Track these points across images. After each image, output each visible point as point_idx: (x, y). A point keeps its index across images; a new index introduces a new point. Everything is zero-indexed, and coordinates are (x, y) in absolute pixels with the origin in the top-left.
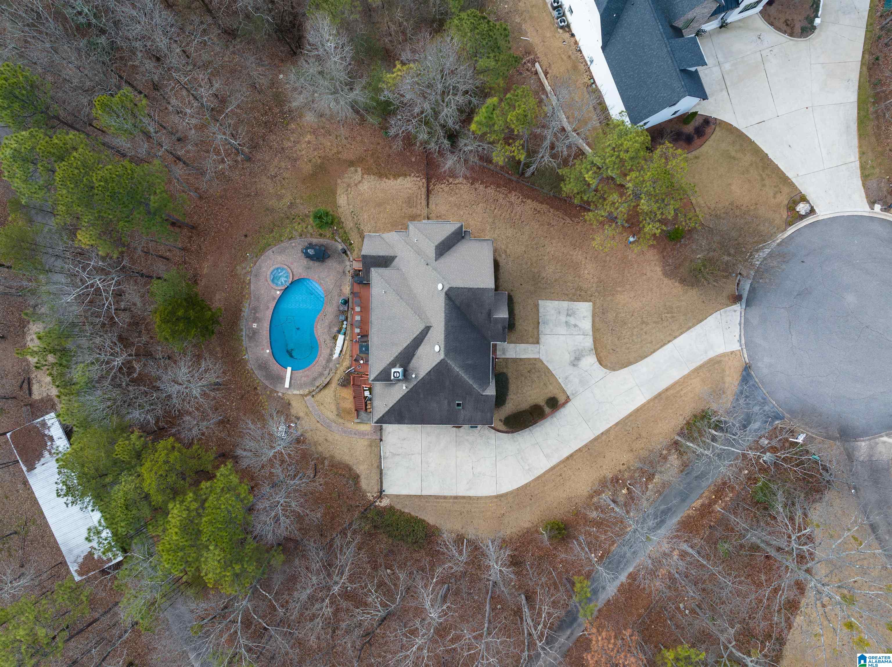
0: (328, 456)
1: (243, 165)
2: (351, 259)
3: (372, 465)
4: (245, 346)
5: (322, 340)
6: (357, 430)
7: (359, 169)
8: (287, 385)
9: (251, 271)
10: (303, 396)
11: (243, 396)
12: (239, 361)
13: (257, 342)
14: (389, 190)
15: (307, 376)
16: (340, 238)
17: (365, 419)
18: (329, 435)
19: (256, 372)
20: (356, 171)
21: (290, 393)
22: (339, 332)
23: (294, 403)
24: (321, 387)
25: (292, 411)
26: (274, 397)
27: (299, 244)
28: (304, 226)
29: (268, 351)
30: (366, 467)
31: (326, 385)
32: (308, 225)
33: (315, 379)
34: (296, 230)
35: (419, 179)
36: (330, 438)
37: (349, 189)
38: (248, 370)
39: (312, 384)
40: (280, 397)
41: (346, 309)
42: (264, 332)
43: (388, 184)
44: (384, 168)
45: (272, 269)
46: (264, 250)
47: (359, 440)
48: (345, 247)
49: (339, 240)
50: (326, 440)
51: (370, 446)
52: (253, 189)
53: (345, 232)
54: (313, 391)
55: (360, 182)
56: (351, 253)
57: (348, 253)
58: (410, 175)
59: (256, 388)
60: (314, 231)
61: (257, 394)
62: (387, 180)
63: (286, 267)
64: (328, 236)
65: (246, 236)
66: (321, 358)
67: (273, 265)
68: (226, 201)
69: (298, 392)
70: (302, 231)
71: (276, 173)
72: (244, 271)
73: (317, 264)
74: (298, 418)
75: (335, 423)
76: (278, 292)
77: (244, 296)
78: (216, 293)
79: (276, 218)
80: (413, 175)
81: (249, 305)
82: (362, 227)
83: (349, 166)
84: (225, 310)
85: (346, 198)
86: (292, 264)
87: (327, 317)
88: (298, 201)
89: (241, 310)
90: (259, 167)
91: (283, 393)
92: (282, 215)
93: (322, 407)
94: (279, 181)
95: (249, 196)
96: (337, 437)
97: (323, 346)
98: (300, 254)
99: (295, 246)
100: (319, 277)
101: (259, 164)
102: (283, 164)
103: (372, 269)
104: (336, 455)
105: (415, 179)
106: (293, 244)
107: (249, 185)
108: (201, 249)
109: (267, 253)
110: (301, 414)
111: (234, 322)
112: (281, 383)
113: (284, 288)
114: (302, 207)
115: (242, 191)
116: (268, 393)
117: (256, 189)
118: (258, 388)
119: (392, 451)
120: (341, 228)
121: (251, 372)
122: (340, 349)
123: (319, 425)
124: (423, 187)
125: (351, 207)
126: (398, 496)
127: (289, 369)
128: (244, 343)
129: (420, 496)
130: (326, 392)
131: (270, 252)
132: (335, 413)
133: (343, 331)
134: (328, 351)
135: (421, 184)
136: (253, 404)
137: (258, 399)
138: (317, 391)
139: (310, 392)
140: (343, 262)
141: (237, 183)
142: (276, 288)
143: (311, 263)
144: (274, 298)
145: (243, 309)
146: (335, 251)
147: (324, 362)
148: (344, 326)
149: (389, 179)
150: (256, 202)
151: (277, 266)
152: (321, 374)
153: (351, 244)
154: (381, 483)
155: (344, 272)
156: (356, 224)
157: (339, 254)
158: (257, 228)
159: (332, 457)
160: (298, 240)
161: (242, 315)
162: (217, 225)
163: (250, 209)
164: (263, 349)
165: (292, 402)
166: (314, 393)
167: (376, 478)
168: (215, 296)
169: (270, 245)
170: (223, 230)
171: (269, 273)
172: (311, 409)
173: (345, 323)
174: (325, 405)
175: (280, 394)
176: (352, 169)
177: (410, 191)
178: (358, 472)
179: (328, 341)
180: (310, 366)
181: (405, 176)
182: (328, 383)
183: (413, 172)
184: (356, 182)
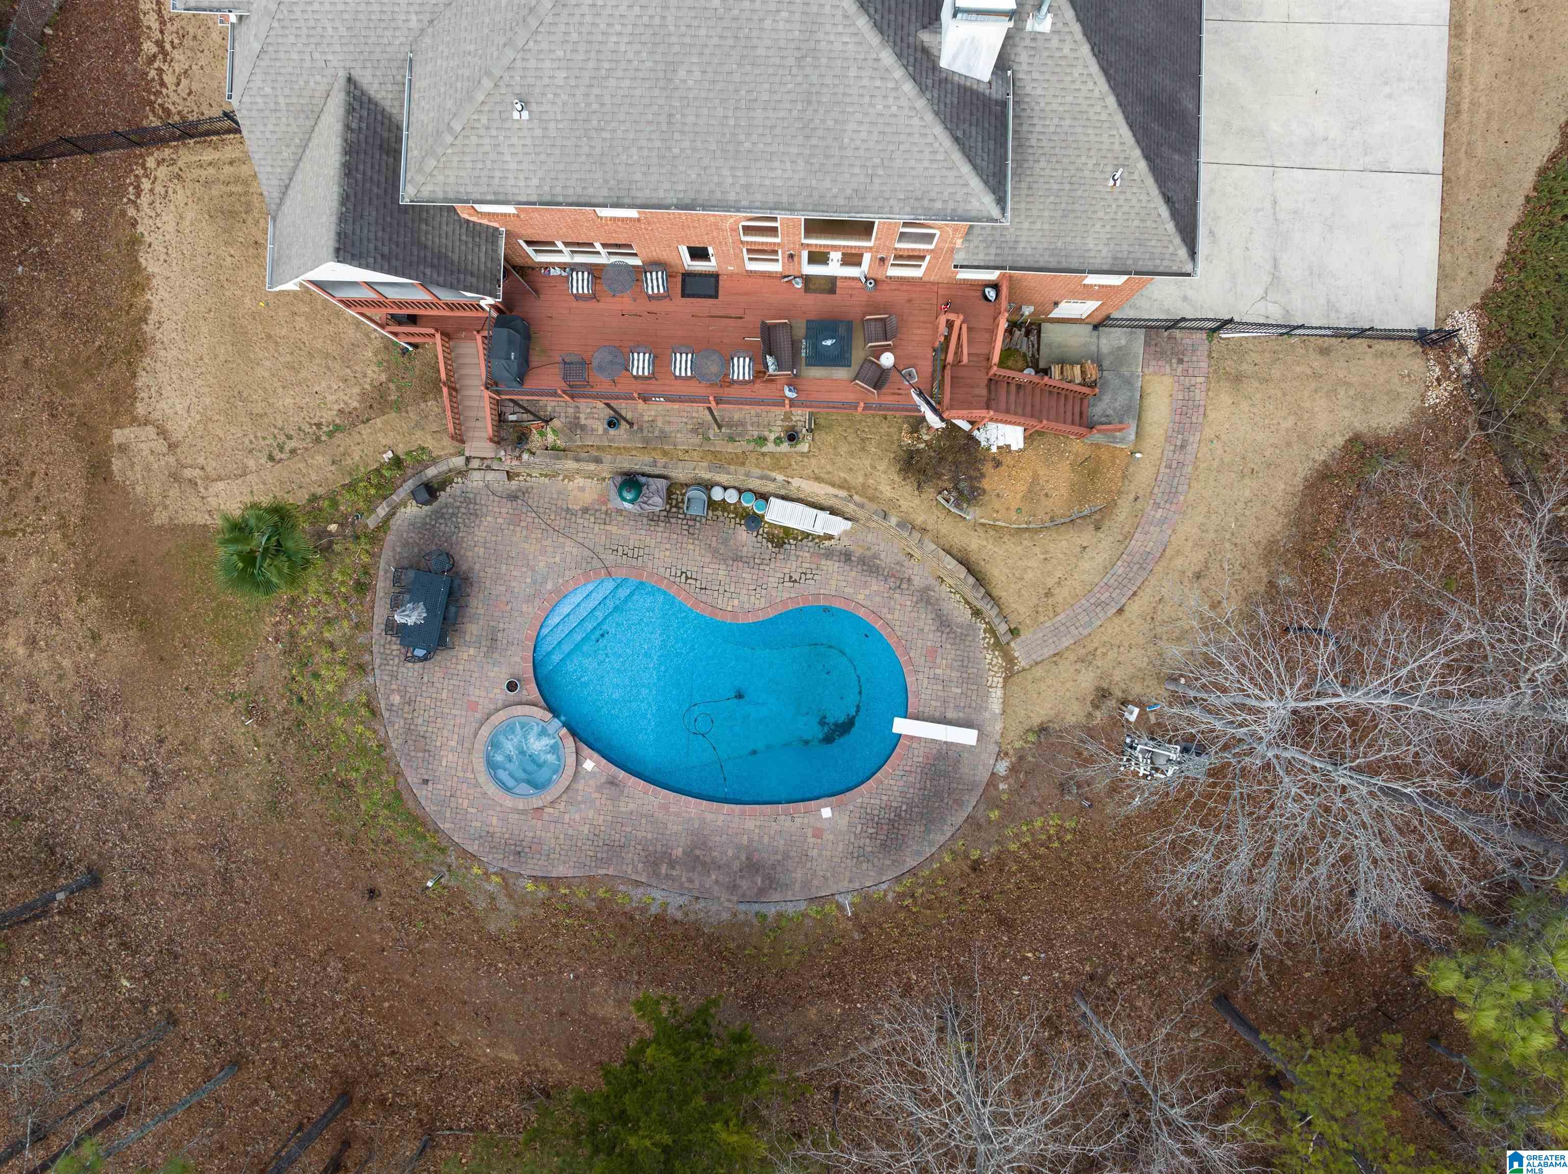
0: (1263, 572)
1: (113, 898)
2: (459, 462)
3: (1316, 376)
4: (803, 906)
5: (786, 593)
6: (1168, 439)
7: (119, 436)
8: (967, 737)
9: (502, 873)
10: (1010, 672)
11: (1002, 921)
12: (864, 929)
13: (786, 856)
14: (185, 303)
15: (931, 653)
16: (372, 511)
17: (1122, 398)
18: (1179, 562)
19: (911, 863)
20: (123, 448)
21: (999, 726)
22: (753, 520)
23: (1040, 713)
24: (977, 597)
25: (1071, 720)
26: (1011, 792)
27: (394, 676)
28: (326, 654)
29: (826, 812)
30: (1321, 402)
31: (970, 571)
32: (322, 641)
33: (943, 623)
34: (342, 687)
35: (146, 185)
36: (1194, 559)
37: (188, 473)
38: (901, 896)
39: (963, 638)
40: (1013, 769)
41: (662, 484)
42: (750, 824)
43: (166, 312)
44: (111, 333)
45: (492, 789)
46: (415, 819)
47: (1209, 433)
48: (409, 485)
49: (382, 511)
50: (1198, 576)
51: (1238, 379)
52: (199, 860)
53: (351, 487)
54: (992, 631)
55: (162, 432)
56: (434, 461)
57: (431, 472)
58: (134, 224)
59: (975, 867)
60: (348, 617)
61: (999, 862)
62: (152, 317)
63: (485, 732)
64: (366, 559)
65: (372, 893)
66: (860, 598)
67: (477, 785)
68: (248, 966)
69: (997, 695)
70: (343, 663)
71: (144, 771)
72: (503, 902)
73: (477, 605)
74: (1103, 694)
75: (1129, 536)
76: (589, 765)
77: (602, 904)
78: (594, 1017)
79: (302, 774)
80: (131, 212)
81: (638, 884)
82: (328, 416)
83: (108, 478)
84: (662, 983)
85: (221, 485)
86: (473, 706)
87: (692, 569)
88: (240, 685)
89: (659, 919)
90: (123, 838)
91: (1001, 754)
92: (292, 747)
93: (1062, 594)
94: (168, 758)
95: (225, 877)
96: (1188, 528)
97: (810, 587)
98: (435, 670)
99: (403, 692)
100: (530, 599)
101: (113, 837)
102: (111, 744)
103: (408, 194)
104: (1260, 535)
105: (144, 200)
106: (396, 699)
107: (187, 876)
108: (425, 1069)
109: (430, 808)
110: (1087, 681)
111: (707, 947)
112: (958, 761)
113: (570, 742)
114: (260, 668)
115: (210, 903)
116: (994, 815)
117: (200, 849)
118: (975, 854)
119: (1260, 291)
120: (334, 503)
121: (908, 881)
122: (824, 515)
123: (1134, 609)
124: (173, 162)
125: (251, 463)
126: (1444, 276)
127: (901, 726)
128: (790, 909)
129: (1446, 181)
130: (997, 573)
131: (422, 793)
132: (1087, 536)
133: (749, 503)
134: (832, 566)
135: (162, 172)
136: (1036, 879)
137: (1017, 860)
138: (990, 612)
139: (998, 645)
140: (468, 500)
141: (181, 920)
142: (570, 771)
143: (473, 629)
144: (612, 782)
145: (654, 910)
146: (424, 527)
147: (876, 585)
148: (732, 497)
149: (148, 309)
150: (249, 853)
151: (480, 765)
152: (925, 598)
153: (397, 462)
154: (1389, 335)
155: (513, 497)
156: (318, 440)
157: (439, 515)
158: (343, 848)
159: (1270, 551)
160: (379, 678)
161: (679, 915)
162: (336, 1005)
163: (276, 877)
164: (818, 834)
165: (1036, 721)
166: (1003, 628)
167: (1369, 360)
168: (604, 1021)
169: (398, 796)
170: (352, 979)
171: (508, 801)
172: (1067, 642)
173: (717, 494)
174: (1050, 582)
175: (1002, 767)
176: (117, 464)
177: (190, 215)
178: (1340, 441)
179: (792, 567)
180: (892, 641)
181: (135, 242)
182: (964, 562)
183: (123, 213)
184: (161, 446)
